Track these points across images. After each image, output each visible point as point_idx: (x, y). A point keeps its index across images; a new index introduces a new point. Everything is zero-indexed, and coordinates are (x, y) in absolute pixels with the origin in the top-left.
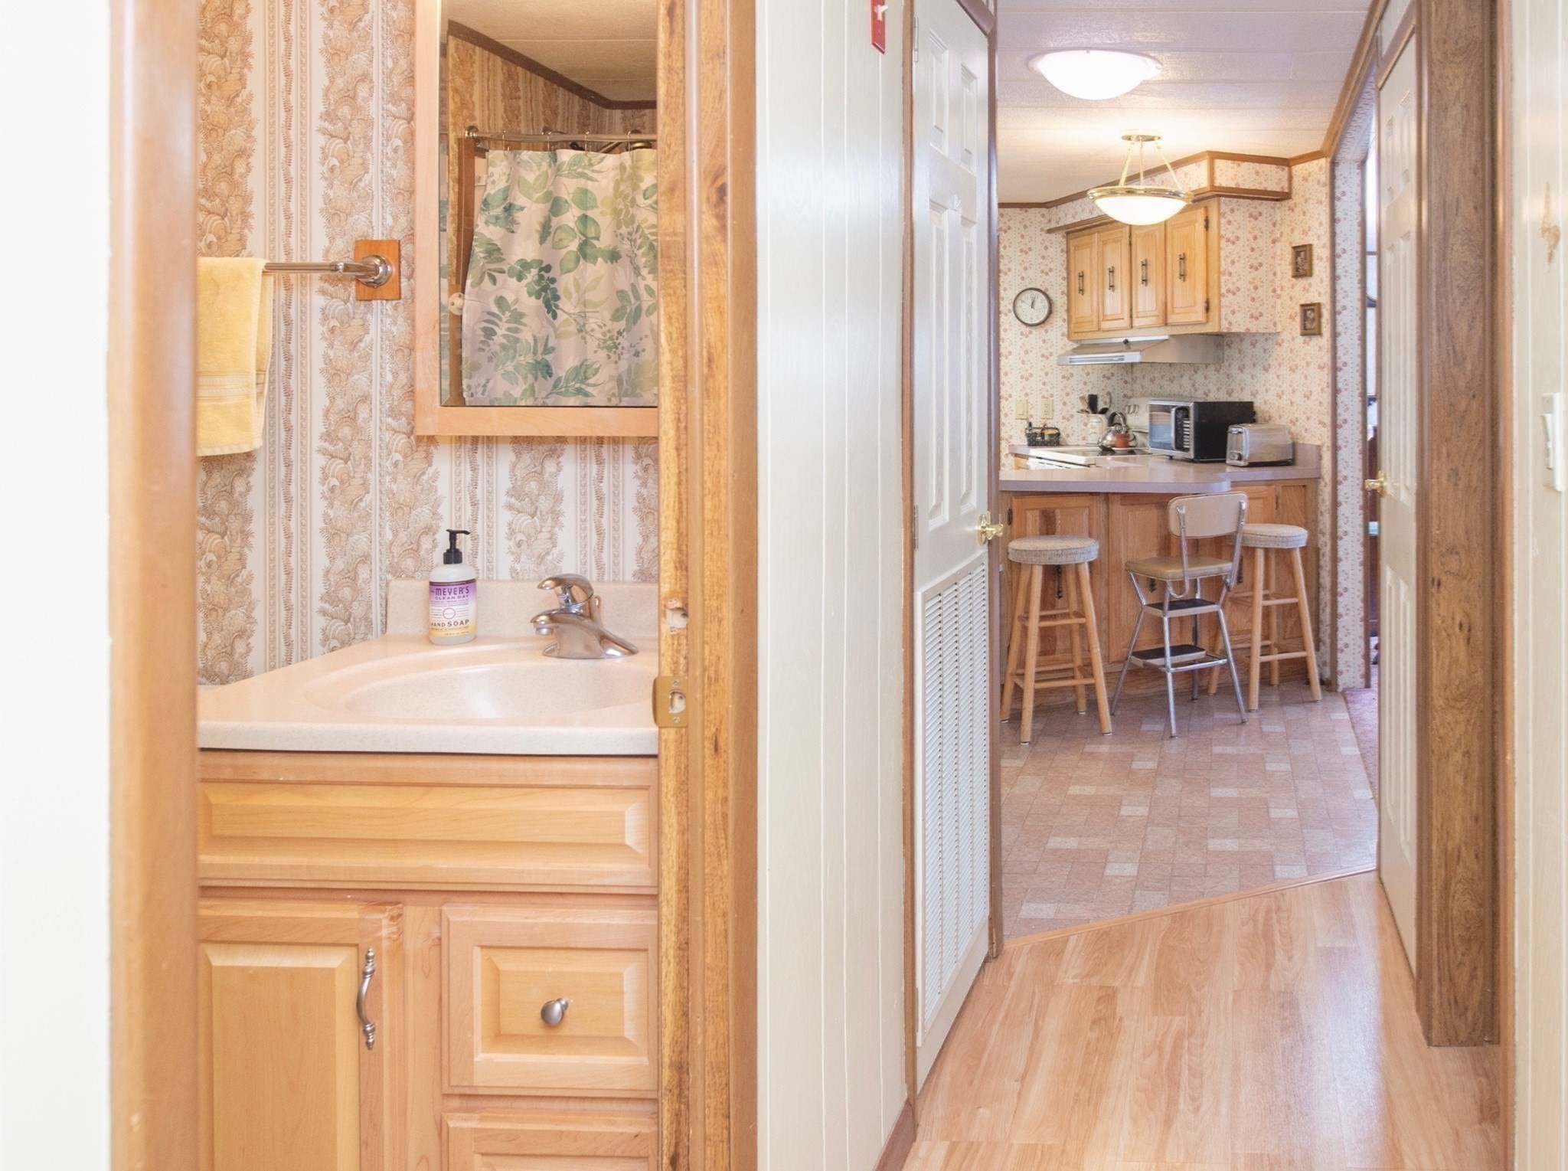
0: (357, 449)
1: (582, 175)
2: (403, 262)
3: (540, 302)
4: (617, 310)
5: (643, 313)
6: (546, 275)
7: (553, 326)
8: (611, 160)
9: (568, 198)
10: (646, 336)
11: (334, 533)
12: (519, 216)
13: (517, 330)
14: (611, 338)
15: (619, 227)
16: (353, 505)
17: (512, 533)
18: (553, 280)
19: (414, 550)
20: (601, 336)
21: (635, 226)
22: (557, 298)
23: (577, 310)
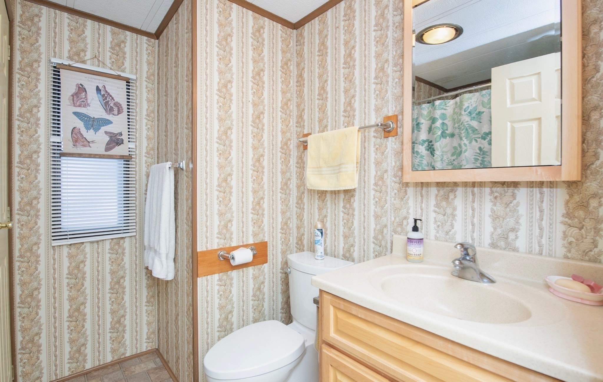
0: (384, 188)
1: (442, 109)
2: (398, 122)
3: (429, 152)
4: (453, 153)
5: (463, 152)
6: (430, 144)
7: (433, 159)
8: (452, 102)
9: (438, 117)
10: (464, 160)
11: (377, 217)
12: (421, 126)
13: (422, 160)
14: (451, 162)
15: (454, 124)
16: (382, 207)
17: (436, 222)
18: (433, 145)
19: (401, 224)
20: (447, 161)
21: (461, 123)
22: (434, 150)
23: (440, 154)
